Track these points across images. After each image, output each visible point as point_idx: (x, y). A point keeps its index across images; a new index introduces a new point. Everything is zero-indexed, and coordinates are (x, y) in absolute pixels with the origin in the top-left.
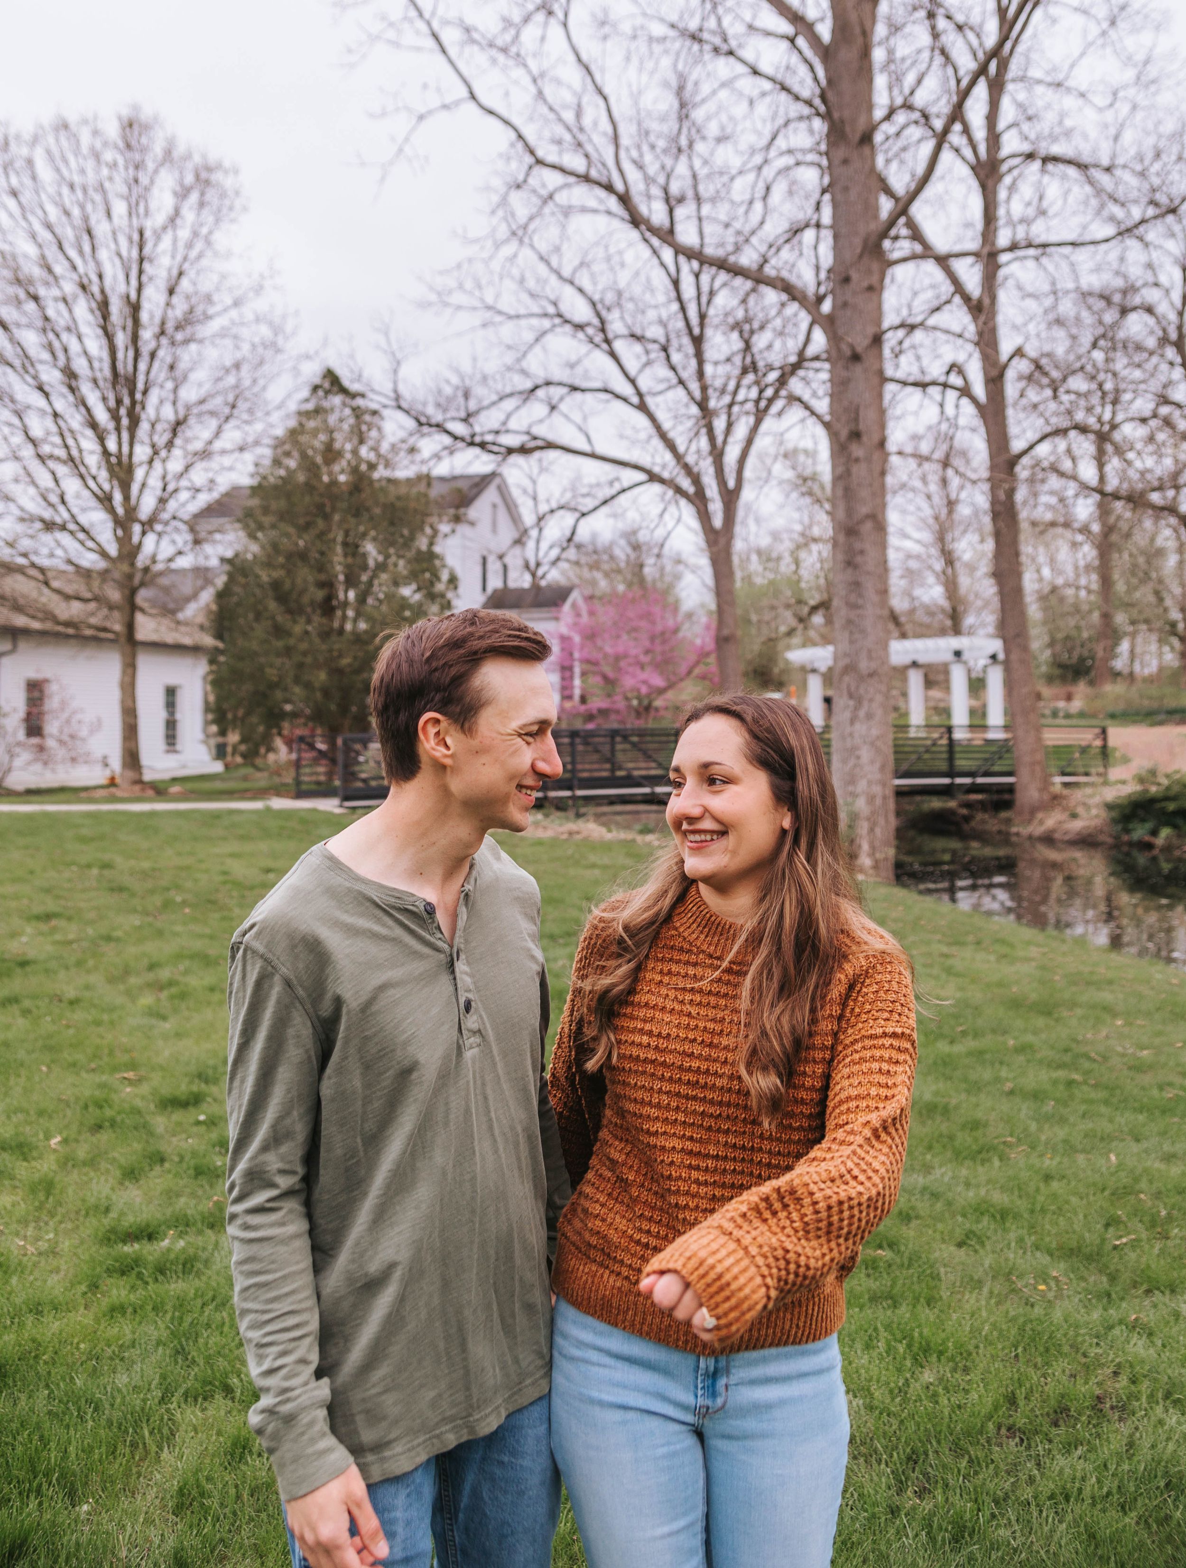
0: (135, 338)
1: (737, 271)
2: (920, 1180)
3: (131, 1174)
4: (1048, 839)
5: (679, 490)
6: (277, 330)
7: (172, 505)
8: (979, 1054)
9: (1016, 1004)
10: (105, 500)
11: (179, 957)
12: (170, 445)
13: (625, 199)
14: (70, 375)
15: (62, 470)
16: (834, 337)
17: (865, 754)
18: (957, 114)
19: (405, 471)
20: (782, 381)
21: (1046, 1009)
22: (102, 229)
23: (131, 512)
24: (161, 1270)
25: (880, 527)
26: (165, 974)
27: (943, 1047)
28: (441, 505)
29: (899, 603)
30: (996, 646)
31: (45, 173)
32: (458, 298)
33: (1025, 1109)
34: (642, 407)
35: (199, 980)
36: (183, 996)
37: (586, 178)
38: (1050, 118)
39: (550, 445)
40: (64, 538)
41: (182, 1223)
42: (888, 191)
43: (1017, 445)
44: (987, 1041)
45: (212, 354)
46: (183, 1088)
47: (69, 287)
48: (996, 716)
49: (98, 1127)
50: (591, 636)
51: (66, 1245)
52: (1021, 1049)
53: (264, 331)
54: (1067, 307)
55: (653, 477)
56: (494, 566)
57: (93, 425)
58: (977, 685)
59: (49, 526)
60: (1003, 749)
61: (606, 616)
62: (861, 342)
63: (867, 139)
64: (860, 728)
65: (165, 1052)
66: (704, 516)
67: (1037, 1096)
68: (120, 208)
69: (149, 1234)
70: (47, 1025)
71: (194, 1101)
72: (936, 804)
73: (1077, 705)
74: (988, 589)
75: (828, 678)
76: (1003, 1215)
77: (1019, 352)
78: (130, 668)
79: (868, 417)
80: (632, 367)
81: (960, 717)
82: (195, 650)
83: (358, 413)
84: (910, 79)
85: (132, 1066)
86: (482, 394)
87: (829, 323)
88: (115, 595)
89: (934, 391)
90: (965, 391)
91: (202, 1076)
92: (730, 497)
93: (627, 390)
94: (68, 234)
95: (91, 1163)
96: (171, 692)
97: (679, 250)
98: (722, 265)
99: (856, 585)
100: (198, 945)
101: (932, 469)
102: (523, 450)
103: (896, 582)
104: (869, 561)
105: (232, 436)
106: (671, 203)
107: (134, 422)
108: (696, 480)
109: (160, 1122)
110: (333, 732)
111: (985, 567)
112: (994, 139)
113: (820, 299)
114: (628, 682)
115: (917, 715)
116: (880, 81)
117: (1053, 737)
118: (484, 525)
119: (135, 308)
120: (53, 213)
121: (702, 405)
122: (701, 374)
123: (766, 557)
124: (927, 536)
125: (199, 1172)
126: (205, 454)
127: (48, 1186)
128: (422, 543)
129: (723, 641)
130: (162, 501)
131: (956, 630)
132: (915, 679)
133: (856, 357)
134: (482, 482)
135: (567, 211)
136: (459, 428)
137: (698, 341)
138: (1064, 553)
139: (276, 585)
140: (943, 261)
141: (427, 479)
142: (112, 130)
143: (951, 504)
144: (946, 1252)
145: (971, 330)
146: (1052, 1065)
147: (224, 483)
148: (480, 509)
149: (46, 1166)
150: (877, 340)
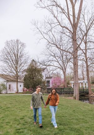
0: (18, 57)
1: (66, 51)
2: (82, 125)
3: (18, 125)
4: (92, 97)
5: (61, 69)
6: (29, 56)
7: (21, 70)
8: (86, 114)
9: (89, 110)
10: (15, 70)
11: (21, 107)
12: (20, 66)
13: (56, 46)
14: (12, 60)
15: (12, 68)
16: (73, 56)
17: (77, 90)
18: (83, 38)
19: (39, 67)
20: (69, 60)
21: (92, 111)
22: (15, 49)
23: (17, 71)
24: (20, 132)
25: (78, 72)
26: (20, 108)
27: (83, 114)
28: (42, 70)
29: (79, 78)
30: (87, 81)
31: (10, 44)
32: (43, 54)
33: (90, 119)
34: (58, 62)
35: (23, 109)
36: (22, 110)
37: (53, 44)
38: (91, 39)
39: (51, 65)
40: (12, 73)
41: (22, 129)
42: (78, 44)
43: (88, 65)
44: (87, 113)
45: (24, 58)
46: (22, 118)
47: (12, 53)
48: (87, 87)
49: (15, 121)
50: (54, 81)
51: (13, 130)
52: (90, 114)
53: (28, 56)
54: (92, 53)
55: (59, 68)
56: (46, 75)
57: (14, 64)
58: (85, 84)
59: (11, 72)
60: (88, 89)
61: (55, 79)
62: (76, 57)
63: (76, 40)
64: (76, 88)
65: (20, 115)
66: (63, 71)
67: (91, 118)
68: (16, 47)
69: (20, 129)
70: (11, 113)
71: (23, 119)
72: (82, 94)
73: (93, 86)
74: (86, 76)
75: (73, 84)
76: (89, 128)
77: (88, 57)
78: (17, 84)
79: (76, 63)
80: (57, 59)
81: (84, 87)
82: (22, 82)
83: (35, 63)
84: (79, 35)
85: (18, 116)
86: (45, 61)
87: (73, 55)
88: (16, 78)
89: (82, 61)
90: (84, 61)
91: (24, 117)
92: (65, 69)
93: (57, 61)
94: (12, 49)
95: (15, 124)
96: (20, 85)
97: (61, 50)
98: (64, 51)
99: (76, 76)
100: (23, 106)
101: (82, 67)
102: (48, 66)
103: (79, 76)
104: (77, 74)
105: (25, 65)
106: (60, 46)
107: (17, 64)
108: (62, 68)
109: (20, 120)
110: (34, 88)
111: (86, 75)
112: (86, 40)
113: (72, 53)
114: (57, 84)
115: (81, 87)
116: (77, 36)
117: (92, 88)
118: (45, 72)
119: (18, 55)
120: (11, 47)
121: (63, 62)
122: (63, 59)
123: (68, 74)
124: (81, 72)
125: (23, 124)
126: (23, 66)
127: (11, 126)
128: (41, 73)
129: (65, 81)
130: (20, 70)
131: (84, 80)
132: (80, 84)
133: (75, 58)
134: (45, 68)
135: (52, 46)
136: (43, 64)
137: (62, 57)
138: (92, 73)
139: (29, 77)
140: (82, 50)
141: (41, 68)
142: (16, 41)
143: (83, 70)
144: (84, 131)
145: (85, 56)
146: (92, 115)
147: (25, 69)
148: (45, 71)
149: (11, 124)
150: (77, 56)
